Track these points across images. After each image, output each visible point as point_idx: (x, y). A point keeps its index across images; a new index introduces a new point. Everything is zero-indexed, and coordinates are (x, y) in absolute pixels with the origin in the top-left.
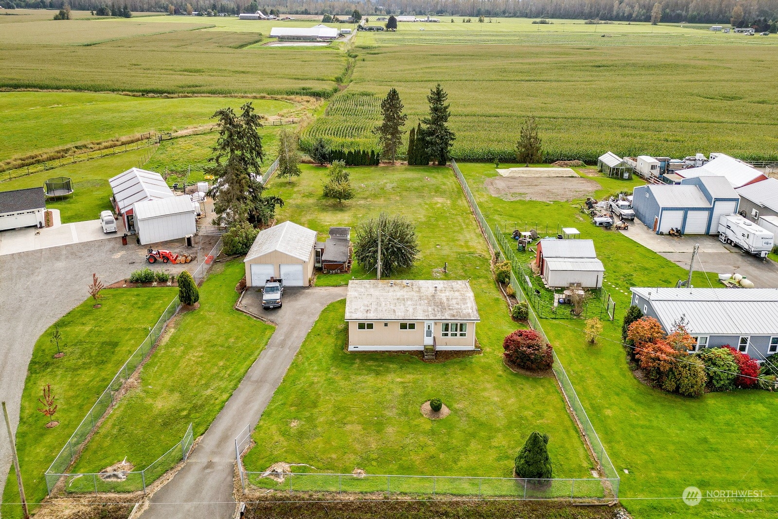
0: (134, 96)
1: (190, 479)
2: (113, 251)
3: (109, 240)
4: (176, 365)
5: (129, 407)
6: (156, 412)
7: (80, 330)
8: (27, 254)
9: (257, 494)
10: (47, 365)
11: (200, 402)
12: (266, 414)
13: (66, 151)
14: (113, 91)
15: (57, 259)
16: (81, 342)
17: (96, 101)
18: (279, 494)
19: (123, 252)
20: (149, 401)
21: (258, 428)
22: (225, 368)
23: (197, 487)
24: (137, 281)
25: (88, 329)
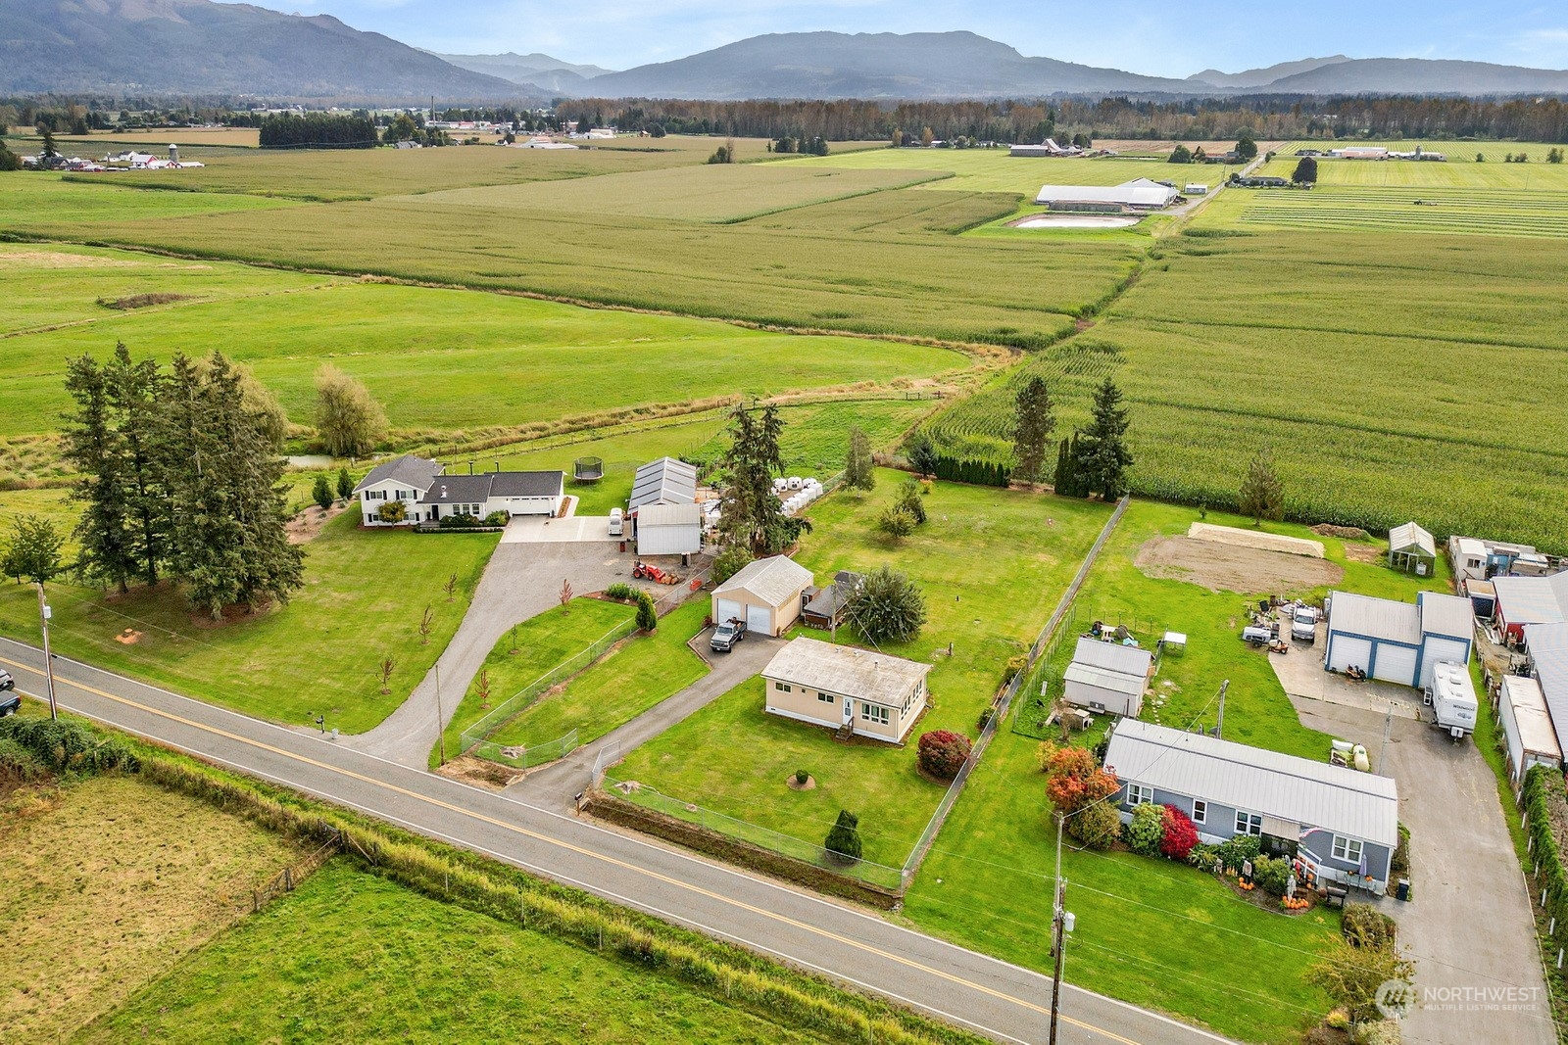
0: (748, 327)
1: (560, 771)
2: (606, 557)
3: (610, 543)
4: (602, 684)
5: (547, 708)
6: (564, 717)
7: (540, 633)
8: (529, 545)
9: (603, 797)
10: (502, 658)
11: (602, 719)
12: (649, 743)
13: (622, 415)
14: (724, 317)
15: (553, 556)
16: (536, 645)
17: (696, 334)
18: (619, 802)
19: (617, 560)
20: (564, 707)
21: (634, 751)
22: (641, 697)
23: (561, 779)
24: (613, 595)
25: (548, 633)
